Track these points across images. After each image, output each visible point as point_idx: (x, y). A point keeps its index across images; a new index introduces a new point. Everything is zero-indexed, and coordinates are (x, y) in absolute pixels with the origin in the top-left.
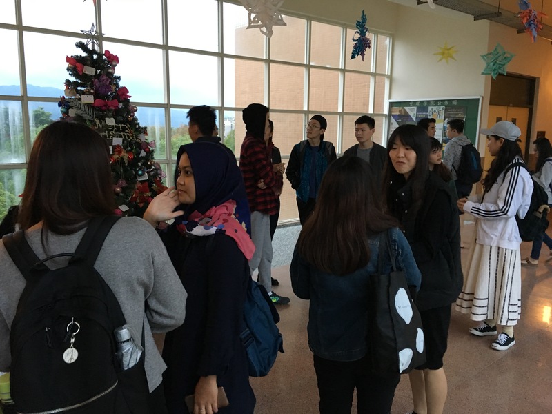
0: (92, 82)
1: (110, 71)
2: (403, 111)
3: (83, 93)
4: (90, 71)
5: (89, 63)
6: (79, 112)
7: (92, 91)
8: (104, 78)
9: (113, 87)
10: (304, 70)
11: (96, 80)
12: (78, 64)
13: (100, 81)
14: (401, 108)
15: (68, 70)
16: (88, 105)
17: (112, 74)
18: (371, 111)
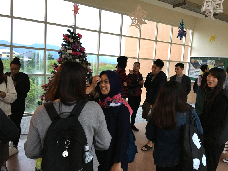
0: (72, 45)
1: (79, 41)
2: (196, 61)
3: (68, 49)
4: (71, 40)
5: (71, 37)
6: (66, 56)
7: (71, 48)
8: (76, 43)
9: (79, 47)
10: (154, 43)
11: (73, 44)
12: (67, 38)
13: (75, 45)
14: (195, 60)
15: (63, 40)
16: (69, 53)
17: (79, 42)
18: (182, 60)
